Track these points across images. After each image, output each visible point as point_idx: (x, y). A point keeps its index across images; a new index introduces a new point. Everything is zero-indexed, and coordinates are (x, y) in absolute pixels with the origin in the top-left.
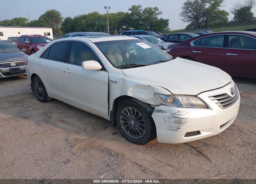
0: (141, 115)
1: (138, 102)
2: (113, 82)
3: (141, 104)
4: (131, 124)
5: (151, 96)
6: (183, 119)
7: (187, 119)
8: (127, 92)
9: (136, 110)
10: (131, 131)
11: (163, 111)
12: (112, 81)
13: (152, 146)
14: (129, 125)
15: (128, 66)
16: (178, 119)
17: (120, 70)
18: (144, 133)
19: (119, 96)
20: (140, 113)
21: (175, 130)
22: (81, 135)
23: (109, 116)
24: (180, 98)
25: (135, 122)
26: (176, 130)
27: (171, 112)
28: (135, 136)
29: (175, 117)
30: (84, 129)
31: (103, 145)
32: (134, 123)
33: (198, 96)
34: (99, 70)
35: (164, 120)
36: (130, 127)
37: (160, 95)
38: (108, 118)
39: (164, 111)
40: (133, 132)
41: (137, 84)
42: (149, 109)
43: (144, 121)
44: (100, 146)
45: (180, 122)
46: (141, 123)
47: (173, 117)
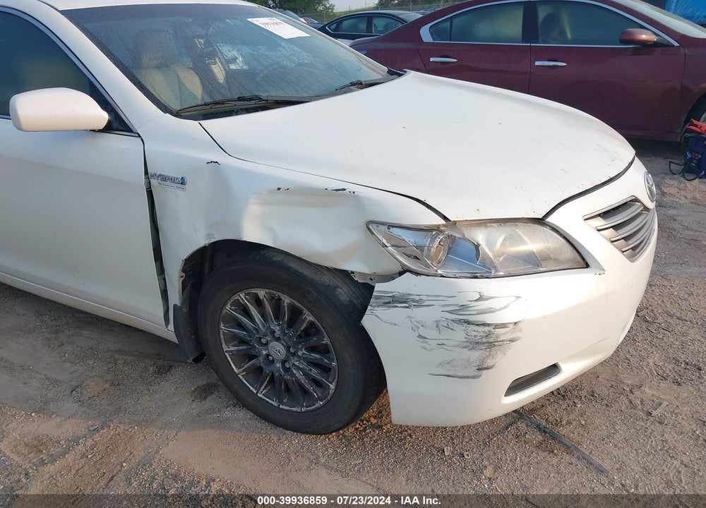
0: (311, 318)
1: (293, 265)
2: (168, 183)
3: (307, 272)
4: (268, 355)
5: (355, 236)
6: (504, 326)
7: (520, 325)
8: (237, 226)
9: (287, 300)
10: (272, 381)
11: (414, 301)
12: (164, 178)
13: (365, 429)
14: (261, 359)
15: (227, 107)
16: (481, 329)
17: (192, 125)
18: (331, 392)
19: (202, 241)
20: (305, 311)
21: (468, 377)
22: (58, 420)
23: (171, 327)
24: (480, 236)
25: (288, 348)
26: (474, 377)
27: (451, 301)
28: (294, 400)
29: (468, 323)
30: (74, 383)
31: (158, 456)
32: (283, 351)
33: (549, 220)
34: (100, 131)
35: (420, 336)
36: (267, 370)
37: (392, 229)
38: (169, 333)
39: (417, 298)
40: (283, 387)
41: (283, 187)
42: (344, 293)
43: (326, 344)
44: (144, 464)
45: (491, 340)
46: (312, 349)
47: (460, 321)
